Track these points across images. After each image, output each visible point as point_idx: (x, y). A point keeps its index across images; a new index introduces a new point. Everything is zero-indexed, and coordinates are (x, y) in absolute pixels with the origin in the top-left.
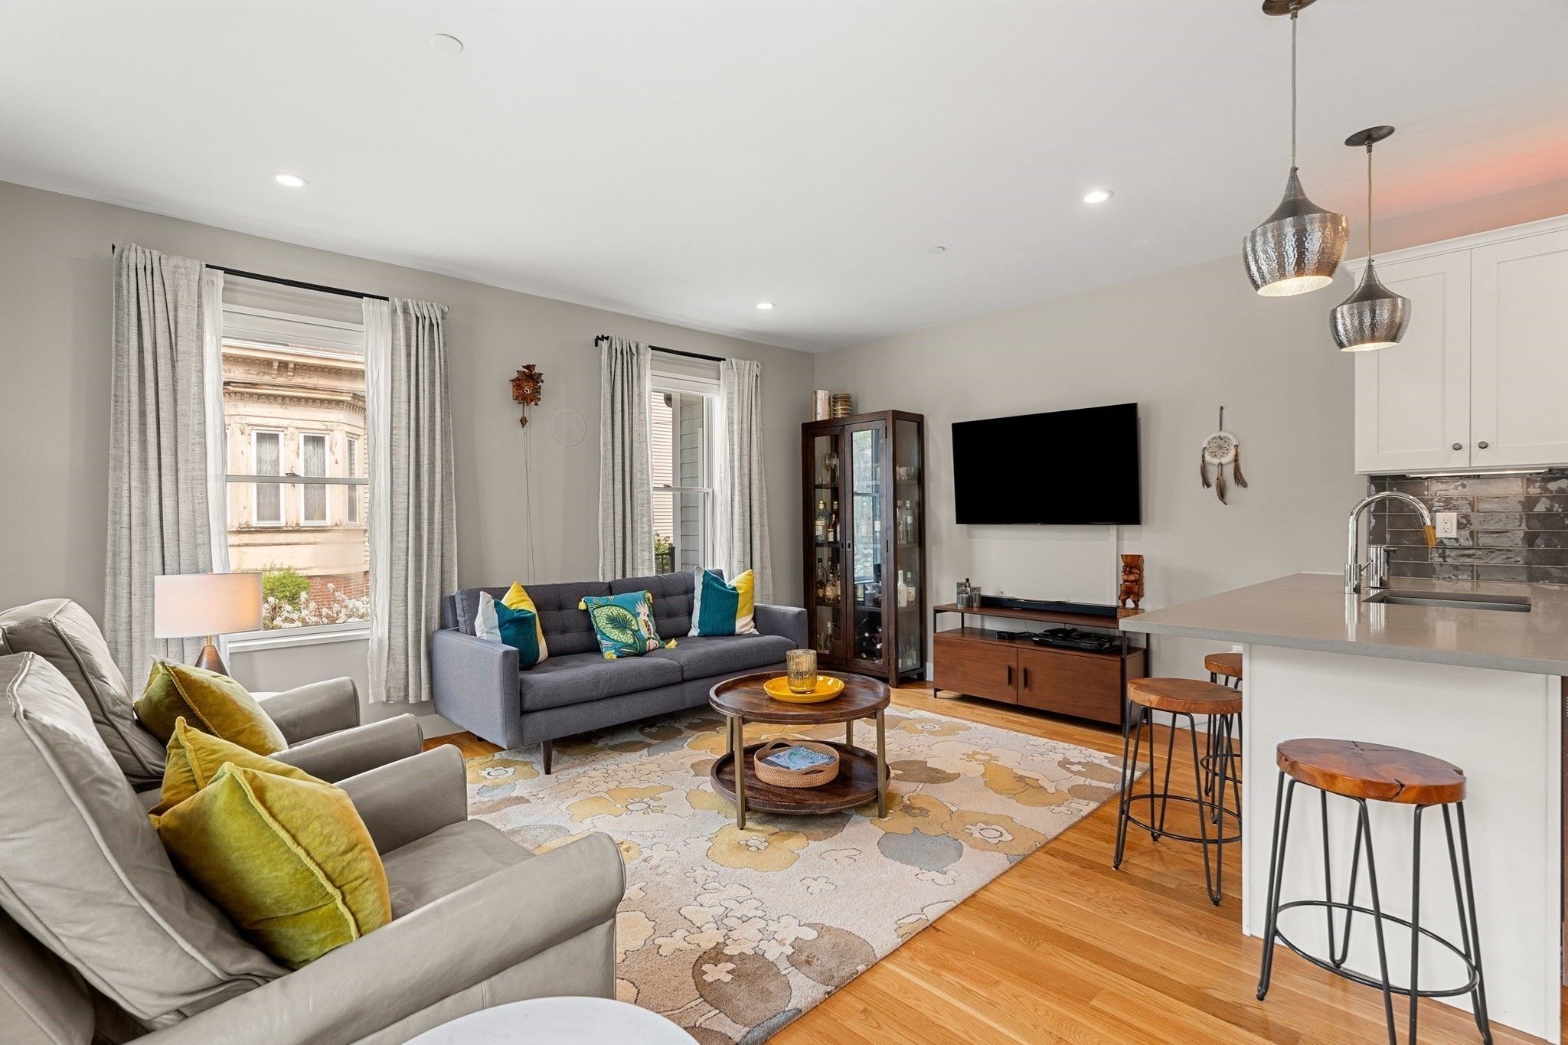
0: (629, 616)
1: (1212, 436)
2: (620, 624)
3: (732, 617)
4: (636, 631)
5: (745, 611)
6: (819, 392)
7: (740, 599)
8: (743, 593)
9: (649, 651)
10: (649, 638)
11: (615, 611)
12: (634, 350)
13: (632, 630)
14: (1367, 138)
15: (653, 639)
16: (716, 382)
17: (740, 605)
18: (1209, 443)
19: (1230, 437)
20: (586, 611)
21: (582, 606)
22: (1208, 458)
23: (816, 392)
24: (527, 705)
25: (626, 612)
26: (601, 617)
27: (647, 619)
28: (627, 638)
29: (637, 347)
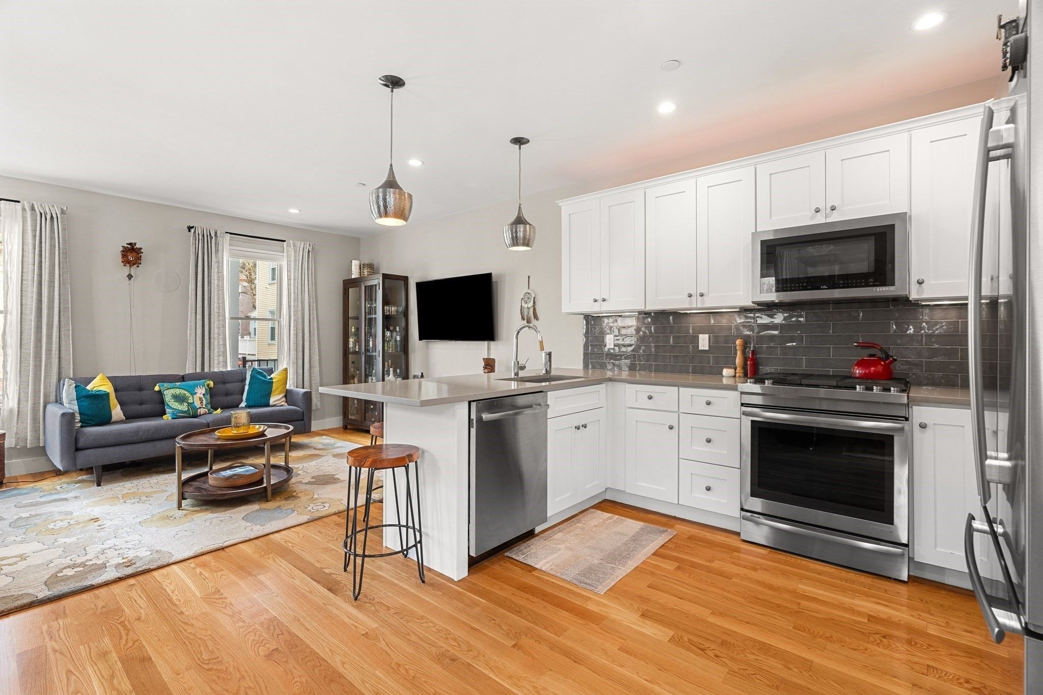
0: (188, 394)
1: (524, 292)
2: (179, 399)
3: (269, 395)
4: (191, 403)
5: (277, 392)
6: (353, 261)
7: (274, 385)
8: (276, 381)
9: (200, 415)
10: (200, 408)
11: (178, 391)
12: (213, 235)
13: (188, 403)
14: (519, 141)
15: (204, 408)
16: (282, 254)
17: (273, 389)
18: (524, 296)
19: (532, 292)
20: (160, 392)
21: (157, 388)
22: (523, 304)
23: (351, 262)
24: (81, 444)
25: (186, 392)
26: (168, 395)
27: (202, 396)
28: (184, 407)
29: (216, 233)
